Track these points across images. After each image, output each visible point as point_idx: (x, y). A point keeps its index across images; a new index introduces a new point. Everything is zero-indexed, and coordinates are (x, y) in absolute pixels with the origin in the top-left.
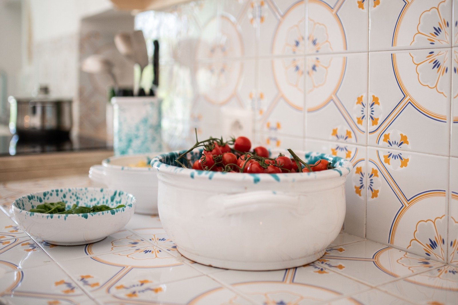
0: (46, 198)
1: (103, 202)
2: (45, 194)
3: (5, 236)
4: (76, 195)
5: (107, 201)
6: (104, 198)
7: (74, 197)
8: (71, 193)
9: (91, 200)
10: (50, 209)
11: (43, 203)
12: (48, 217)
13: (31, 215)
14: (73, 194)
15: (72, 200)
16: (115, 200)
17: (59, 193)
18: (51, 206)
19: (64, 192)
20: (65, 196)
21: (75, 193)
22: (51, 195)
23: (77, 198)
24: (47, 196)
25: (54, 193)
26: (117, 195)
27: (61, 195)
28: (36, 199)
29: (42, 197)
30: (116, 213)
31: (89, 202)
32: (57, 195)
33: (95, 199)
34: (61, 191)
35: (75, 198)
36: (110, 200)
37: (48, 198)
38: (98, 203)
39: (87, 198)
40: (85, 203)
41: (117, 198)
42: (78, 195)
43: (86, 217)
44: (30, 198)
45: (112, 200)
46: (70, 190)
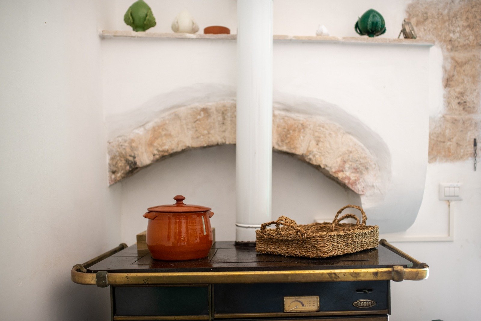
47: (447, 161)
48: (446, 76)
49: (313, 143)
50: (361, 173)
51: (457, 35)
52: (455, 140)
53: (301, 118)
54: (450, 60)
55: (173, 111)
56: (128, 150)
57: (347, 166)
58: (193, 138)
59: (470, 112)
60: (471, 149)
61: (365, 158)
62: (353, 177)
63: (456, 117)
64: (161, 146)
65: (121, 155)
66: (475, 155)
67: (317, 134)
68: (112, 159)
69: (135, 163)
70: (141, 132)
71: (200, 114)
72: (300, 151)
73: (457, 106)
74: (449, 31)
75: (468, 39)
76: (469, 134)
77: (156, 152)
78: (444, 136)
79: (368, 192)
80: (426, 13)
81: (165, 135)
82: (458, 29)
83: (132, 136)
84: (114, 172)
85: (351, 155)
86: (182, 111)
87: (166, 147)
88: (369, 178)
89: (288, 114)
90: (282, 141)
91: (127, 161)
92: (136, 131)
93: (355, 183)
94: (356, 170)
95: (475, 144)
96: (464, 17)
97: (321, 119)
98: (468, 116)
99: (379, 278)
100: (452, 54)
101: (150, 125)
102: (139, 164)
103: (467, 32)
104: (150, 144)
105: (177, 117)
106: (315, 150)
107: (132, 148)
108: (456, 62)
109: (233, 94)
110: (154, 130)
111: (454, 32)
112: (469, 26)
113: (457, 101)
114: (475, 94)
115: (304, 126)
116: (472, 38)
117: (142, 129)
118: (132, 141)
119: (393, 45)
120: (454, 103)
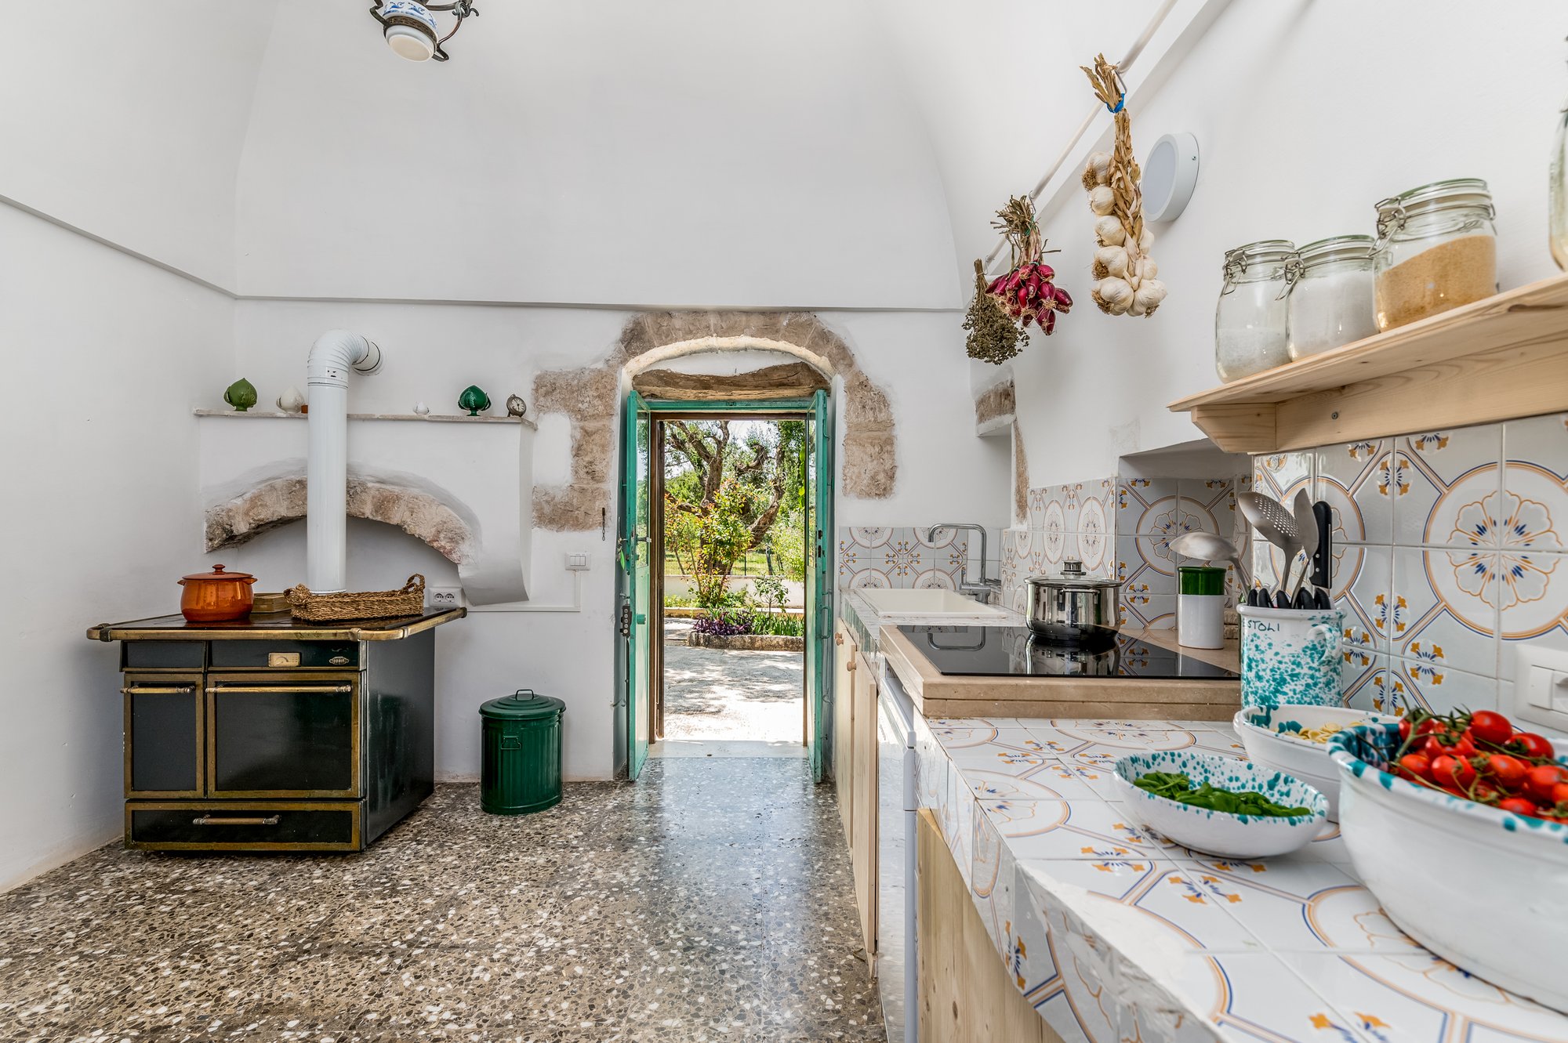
0: (1156, 763)
1: (1254, 788)
2: (1154, 758)
3: (1128, 850)
4: (1203, 767)
5: (1261, 787)
6: (1254, 780)
7: (1199, 769)
8: (1195, 761)
9: (1231, 779)
10: (1166, 783)
11: (1152, 771)
12: (1178, 807)
13: (1149, 797)
14: (1198, 763)
15: (1197, 773)
16: (1276, 789)
17: (1176, 757)
18: (1168, 779)
19: (1184, 758)
20: (1184, 765)
21: (1201, 763)
22: (1164, 759)
23: (1206, 771)
24: (1159, 760)
25: (1168, 757)
26: (1281, 781)
27: (1179, 762)
28: (1141, 762)
29: (1151, 761)
30: (1298, 824)
31: (1227, 782)
32: (1173, 761)
33: (1237, 779)
34: (1179, 756)
35: (1202, 771)
36: (1265, 787)
37: (1159, 764)
38: (1243, 786)
39: (1222, 774)
40: (1219, 782)
41: (1281, 786)
42: (1206, 767)
43: (1245, 822)
44: (1134, 760)
45: (1271, 786)
46: (1193, 757)
47: (575, 530)
48: (576, 446)
49: (407, 513)
50: (457, 543)
51: (586, 405)
52: (582, 509)
53: (397, 489)
54: (579, 430)
55: (270, 482)
56: (225, 519)
57: (442, 536)
58: (288, 508)
59: (598, 482)
60: (599, 518)
61: (460, 528)
62: (448, 546)
63: (585, 486)
64: (257, 516)
65: (218, 524)
66: (604, 524)
67: (410, 505)
68: (209, 527)
69: (232, 532)
70: (239, 501)
71: (295, 486)
72: (395, 521)
73: (585, 476)
74: (578, 401)
75: (597, 409)
76: (597, 503)
77: (251, 521)
78: (572, 505)
79: (464, 561)
80: (554, 384)
81: (261, 505)
82: (588, 399)
83: (229, 506)
84: (211, 540)
85: (445, 525)
86: (279, 483)
87: (262, 517)
88: (465, 548)
89: (383, 486)
90: (376, 511)
91: (224, 529)
92: (235, 501)
93: (450, 552)
94: (451, 540)
95: (604, 514)
96: (594, 388)
97: (415, 491)
98: (596, 486)
99: (338, 638)
100: (582, 424)
101: (248, 496)
102: (235, 532)
103: (597, 402)
104: (247, 514)
105: (273, 488)
106: (409, 521)
107: (229, 517)
108: (586, 431)
109: (304, 469)
110: (251, 500)
111: (583, 402)
112: (599, 396)
113: (585, 470)
114: (604, 463)
115: (398, 498)
116: (601, 408)
117: (241, 499)
118: (230, 510)
119: (499, 422)
120: (582, 472)
